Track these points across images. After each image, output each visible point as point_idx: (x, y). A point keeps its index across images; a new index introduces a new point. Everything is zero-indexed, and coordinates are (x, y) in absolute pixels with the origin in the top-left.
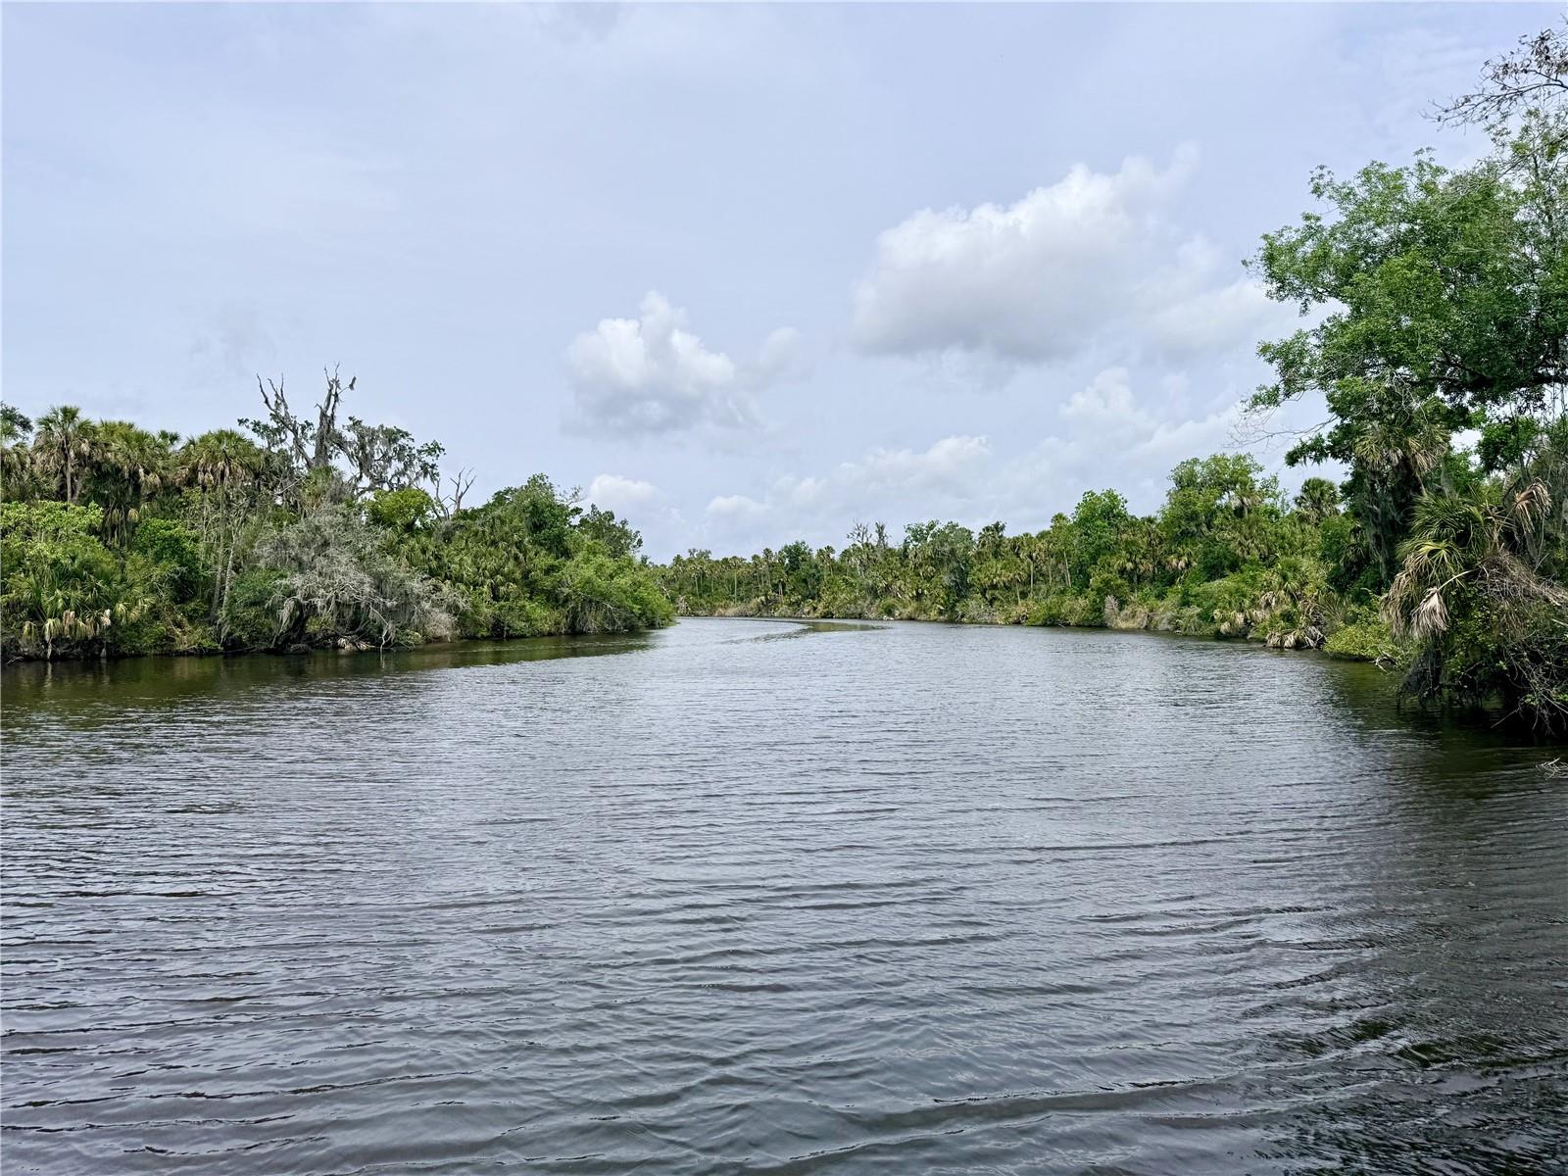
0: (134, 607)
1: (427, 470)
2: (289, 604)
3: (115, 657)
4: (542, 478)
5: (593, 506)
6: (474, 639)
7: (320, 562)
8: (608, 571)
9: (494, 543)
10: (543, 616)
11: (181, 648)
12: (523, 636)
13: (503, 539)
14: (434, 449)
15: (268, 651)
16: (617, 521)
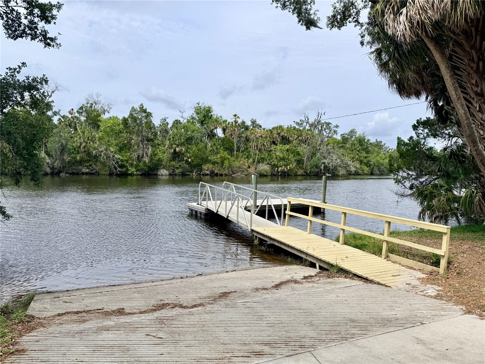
0: (293, 165)
1: (335, 132)
2: (323, 166)
3: (288, 175)
4: (354, 130)
5: (376, 139)
6: (350, 174)
7: (329, 157)
8: (383, 158)
9: (352, 151)
10: (366, 169)
11: (299, 174)
12: (361, 174)
13: (354, 149)
14: (337, 126)
15: (314, 175)
16: (383, 144)
